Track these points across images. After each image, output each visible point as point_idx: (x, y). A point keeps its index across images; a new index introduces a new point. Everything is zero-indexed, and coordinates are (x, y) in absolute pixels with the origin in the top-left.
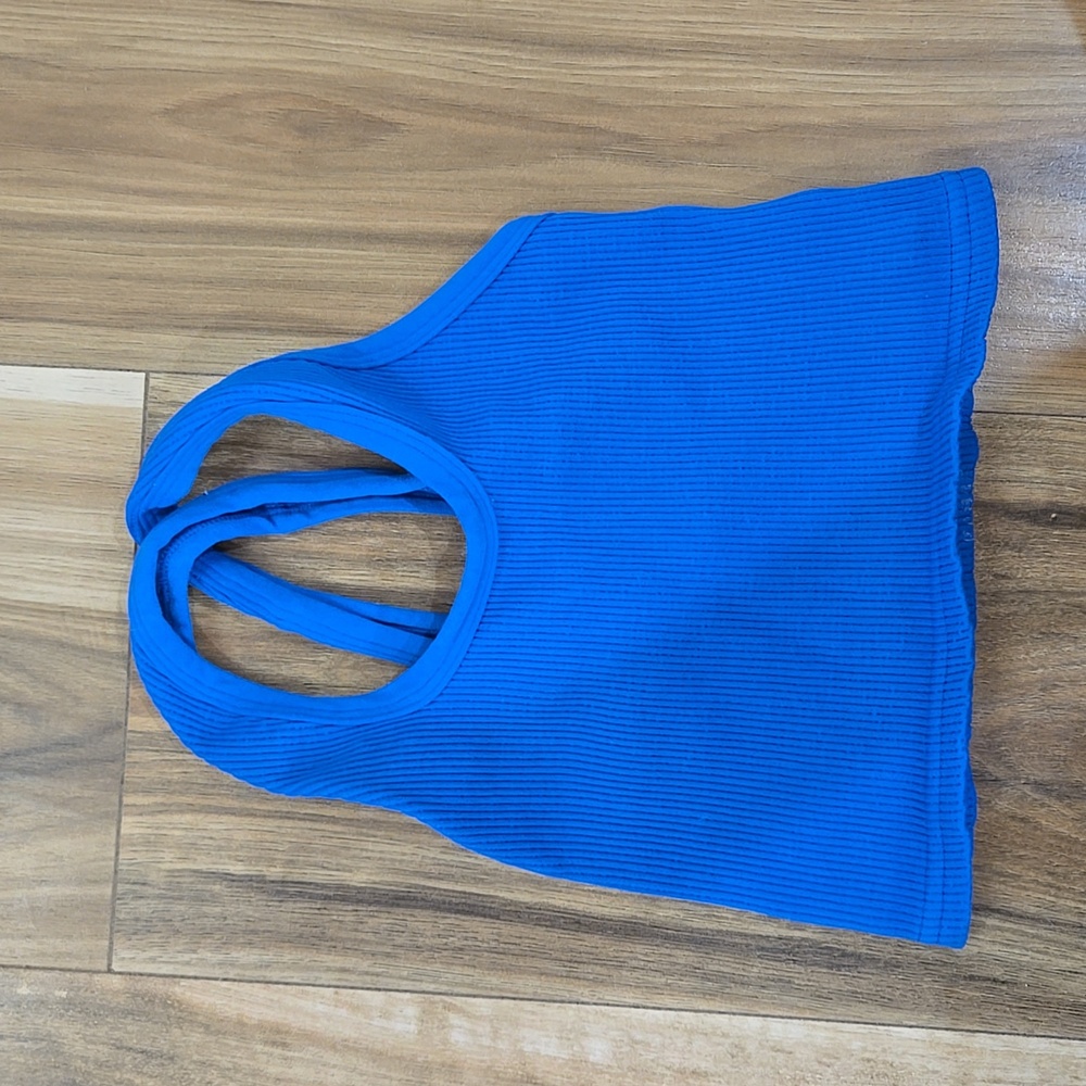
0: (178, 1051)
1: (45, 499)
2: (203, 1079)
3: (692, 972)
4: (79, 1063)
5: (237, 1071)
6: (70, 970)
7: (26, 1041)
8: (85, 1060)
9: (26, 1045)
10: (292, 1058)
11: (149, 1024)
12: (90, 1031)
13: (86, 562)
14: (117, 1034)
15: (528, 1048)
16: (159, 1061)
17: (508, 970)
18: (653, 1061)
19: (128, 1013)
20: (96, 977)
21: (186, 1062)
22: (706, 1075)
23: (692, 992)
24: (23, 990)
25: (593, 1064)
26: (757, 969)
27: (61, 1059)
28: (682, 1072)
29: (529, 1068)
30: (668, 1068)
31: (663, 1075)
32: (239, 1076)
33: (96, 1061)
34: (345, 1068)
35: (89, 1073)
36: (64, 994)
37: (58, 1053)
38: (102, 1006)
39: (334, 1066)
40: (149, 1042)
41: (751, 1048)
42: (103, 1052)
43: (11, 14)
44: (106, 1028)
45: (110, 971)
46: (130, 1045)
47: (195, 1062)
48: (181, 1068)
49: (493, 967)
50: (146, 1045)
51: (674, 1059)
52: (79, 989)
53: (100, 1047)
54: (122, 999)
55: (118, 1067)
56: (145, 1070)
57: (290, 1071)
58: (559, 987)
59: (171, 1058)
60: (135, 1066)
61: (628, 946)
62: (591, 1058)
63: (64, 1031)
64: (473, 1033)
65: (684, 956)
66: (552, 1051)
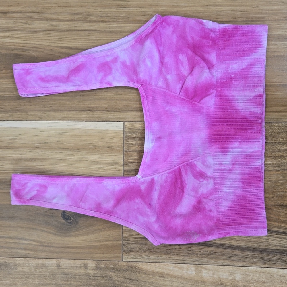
0: (139, 279)
1: (102, 152)
2: (145, 285)
3: (260, 258)
4: (116, 282)
5: (153, 283)
6: (113, 261)
7: (104, 277)
8: (118, 281)
9: (104, 278)
10: (166, 280)
11: (132, 273)
12: (118, 275)
13: (112, 166)
14: (124, 275)
15: (221, 277)
16: (135, 281)
17: (216, 259)
18: (251, 279)
19: (127, 270)
20: (119, 262)
21: (141, 282)
22: (264, 282)
23: (260, 263)
24: (103, 266)
25: (237, 280)
26: (276, 257)
27: (112, 281)
28: (258, 281)
29: (222, 281)
30: (255, 281)
31: (254, 282)
32: (153, 284)
33: (120, 281)
34: (178, 282)
35: (119, 284)
36: (112, 266)
37: (111, 280)
38: (121, 269)
39: (176, 282)
40: (132, 277)
41: (275, 276)
42: (122, 279)
43: (88, 39)
44: (122, 274)
45: (122, 261)
46: (128, 278)
47: (143, 281)
48: (140, 283)
49: (212, 258)
50: (131, 278)
51: (256, 278)
52: (115, 265)
53: (121, 278)
54: (125, 267)
55: (125, 283)
56: (132, 283)
57: (165, 283)
58: (228, 262)
59: (138, 281)
60: (129, 283)
61: (244, 253)
62: (237, 279)
63: (113, 275)
64: (208, 274)
65: (257, 255)
66: (227, 277)
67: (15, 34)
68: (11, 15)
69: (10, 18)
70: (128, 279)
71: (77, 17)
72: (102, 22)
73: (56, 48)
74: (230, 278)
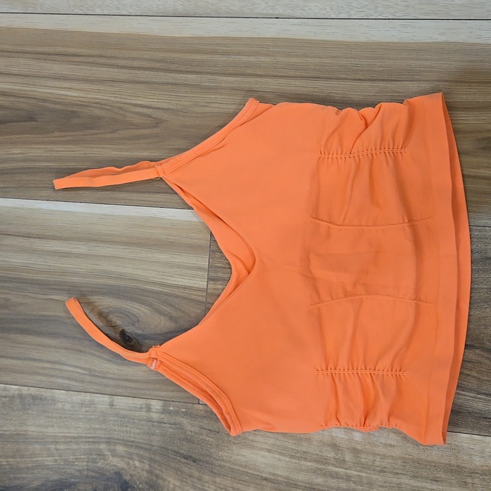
67: (74, 85)
68: (71, 59)
69: (69, 62)
70: (205, 429)
71: (158, 65)
72: (192, 72)
73: (126, 106)
74: (346, 437)
